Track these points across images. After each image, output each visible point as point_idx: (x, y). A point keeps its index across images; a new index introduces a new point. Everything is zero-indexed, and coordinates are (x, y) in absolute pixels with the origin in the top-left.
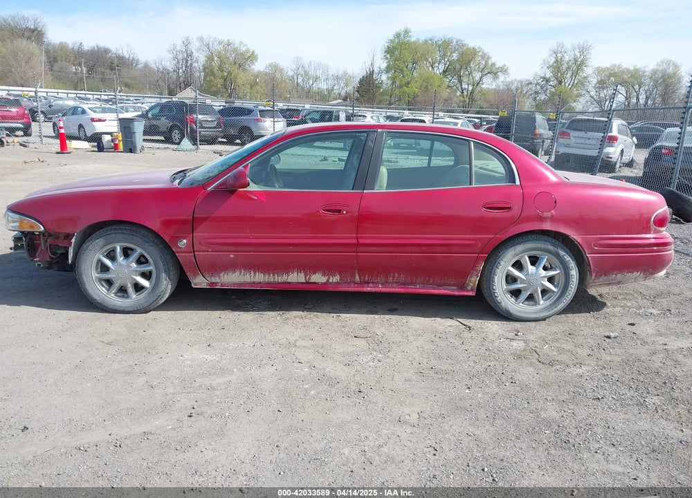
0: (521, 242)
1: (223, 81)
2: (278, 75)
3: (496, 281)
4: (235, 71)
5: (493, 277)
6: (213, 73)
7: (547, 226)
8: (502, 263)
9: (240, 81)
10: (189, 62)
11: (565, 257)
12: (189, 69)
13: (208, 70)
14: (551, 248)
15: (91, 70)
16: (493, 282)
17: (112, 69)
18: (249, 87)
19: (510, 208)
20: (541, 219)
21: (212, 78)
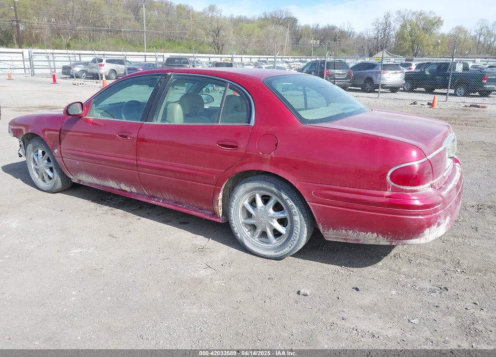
0: (251, 180)
1: (411, 43)
2: (462, 36)
3: (232, 212)
4: (422, 34)
5: (230, 209)
6: (403, 39)
7: (267, 168)
8: (236, 197)
9: (425, 42)
10: (387, 31)
11: (288, 201)
12: (386, 35)
13: (400, 36)
14: (275, 190)
15: (322, 41)
16: (230, 213)
17: (335, 40)
18: (432, 47)
19: (237, 147)
20: (261, 160)
21: (403, 42)
